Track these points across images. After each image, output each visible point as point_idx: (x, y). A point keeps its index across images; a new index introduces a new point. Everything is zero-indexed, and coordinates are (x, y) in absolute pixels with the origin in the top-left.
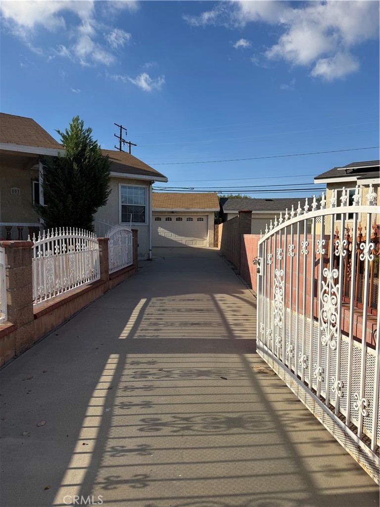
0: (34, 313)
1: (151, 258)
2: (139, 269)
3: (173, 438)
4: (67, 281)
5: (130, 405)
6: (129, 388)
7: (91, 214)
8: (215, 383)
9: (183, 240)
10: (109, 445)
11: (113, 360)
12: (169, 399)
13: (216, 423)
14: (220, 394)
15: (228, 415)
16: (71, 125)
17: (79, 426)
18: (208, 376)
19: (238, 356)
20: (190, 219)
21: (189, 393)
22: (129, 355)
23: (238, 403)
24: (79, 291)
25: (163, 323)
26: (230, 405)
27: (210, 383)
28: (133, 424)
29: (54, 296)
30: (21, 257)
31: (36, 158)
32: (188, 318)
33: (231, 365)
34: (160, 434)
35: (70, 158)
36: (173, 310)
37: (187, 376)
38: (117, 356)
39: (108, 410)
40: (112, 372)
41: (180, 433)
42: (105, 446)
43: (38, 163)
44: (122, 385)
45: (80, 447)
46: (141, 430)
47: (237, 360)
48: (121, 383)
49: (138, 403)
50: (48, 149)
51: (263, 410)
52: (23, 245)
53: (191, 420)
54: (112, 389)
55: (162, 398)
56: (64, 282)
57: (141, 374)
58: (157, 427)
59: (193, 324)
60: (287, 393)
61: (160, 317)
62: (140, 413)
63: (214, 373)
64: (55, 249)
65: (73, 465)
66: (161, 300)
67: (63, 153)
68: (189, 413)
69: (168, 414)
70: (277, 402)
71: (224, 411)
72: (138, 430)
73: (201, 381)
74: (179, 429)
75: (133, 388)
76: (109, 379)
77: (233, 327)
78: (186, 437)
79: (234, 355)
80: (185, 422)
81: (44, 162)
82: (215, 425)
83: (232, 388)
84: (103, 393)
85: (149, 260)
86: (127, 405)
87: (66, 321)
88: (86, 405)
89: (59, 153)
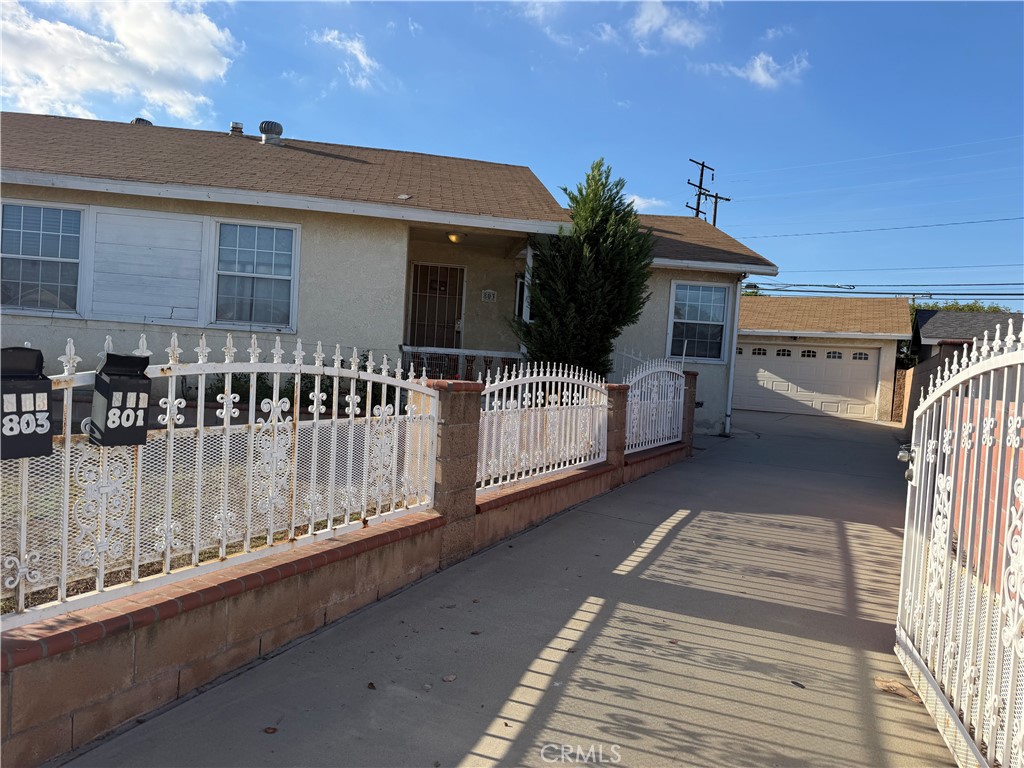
0: (477, 503)
1: (727, 431)
2: (694, 452)
3: (655, 758)
4: (542, 456)
5: (598, 686)
6: (605, 659)
7: (608, 339)
8: (775, 689)
9: (816, 400)
10: (543, 737)
11: (592, 606)
12: (670, 694)
13: (748, 756)
14: (779, 710)
15: (780, 750)
16: (588, 176)
17: (505, 697)
18: (766, 673)
19: (849, 652)
20: (834, 355)
21: (713, 693)
22: (623, 605)
23: (811, 734)
24: (562, 477)
25: (709, 561)
26: (792, 733)
27: (765, 686)
28: (592, 717)
29: (515, 479)
30: (462, 408)
31: (523, 239)
32: (767, 560)
33: (824, 665)
34: (635, 746)
35: (579, 237)
36: (739, 541)
37: (722, 664)
38: (601, 601)
39: (557, 684)
40: (583, 626)
41: (673, 755)
42: (536, 738)
43: (526, 247)
44: (594, 651)
45: (497, 727)
46: (604, 730)
47: (847, 659)
48: (593, 648)
49: (612, 686)
50: (543, 223)
51: (861, 760)
52: (467, 388)
53: (702, 738)
54: (575, 653)
55: (659, 689)
56: (534, 456)
57: (633, 641)
58: (632, 733)
59: (772, 574)
60: (933, 744)
61: (707, 549)
62: (611, 703)
63: (780, 671)
64: (523, 399)
65: (479, 750)
66: (720, 517)
67: (568, 228)
68: (701, 726)
69: (661, 717)
70: (901, 754)
71: (775, 741)
72: (598, 728)
73: (745, 679)
74: (673, 746)
75: (611, 661)
76: (576, 636)
77: (864, 595)
78: (681, 763)
79: (843, 649)
80: (687, 739)
81: (534, 246)
82: (745, 760)
83: (807, 706)
84: (559, 656)
85: (723, 435)
86: (591, 685)
87: (532, 526)
88: (525, 668)
89: (561, 228)
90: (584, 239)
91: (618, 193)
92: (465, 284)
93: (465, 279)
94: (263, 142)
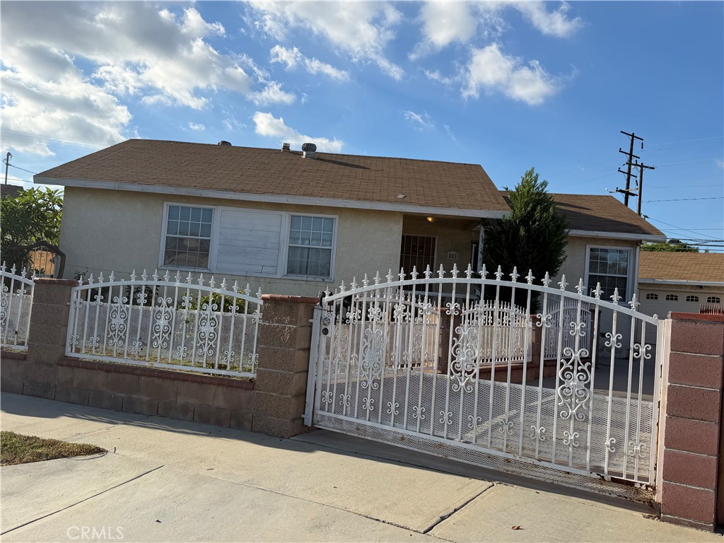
16: (523, 179)
35: (516, 221)
43: (479, 226)
50: (491, 212)
67: (508, 215)
81: (486, 225)
90: (519, 222)
91: (543, 190)
92: (436, 248)
93: (436, 244)
94: (304, 157)
